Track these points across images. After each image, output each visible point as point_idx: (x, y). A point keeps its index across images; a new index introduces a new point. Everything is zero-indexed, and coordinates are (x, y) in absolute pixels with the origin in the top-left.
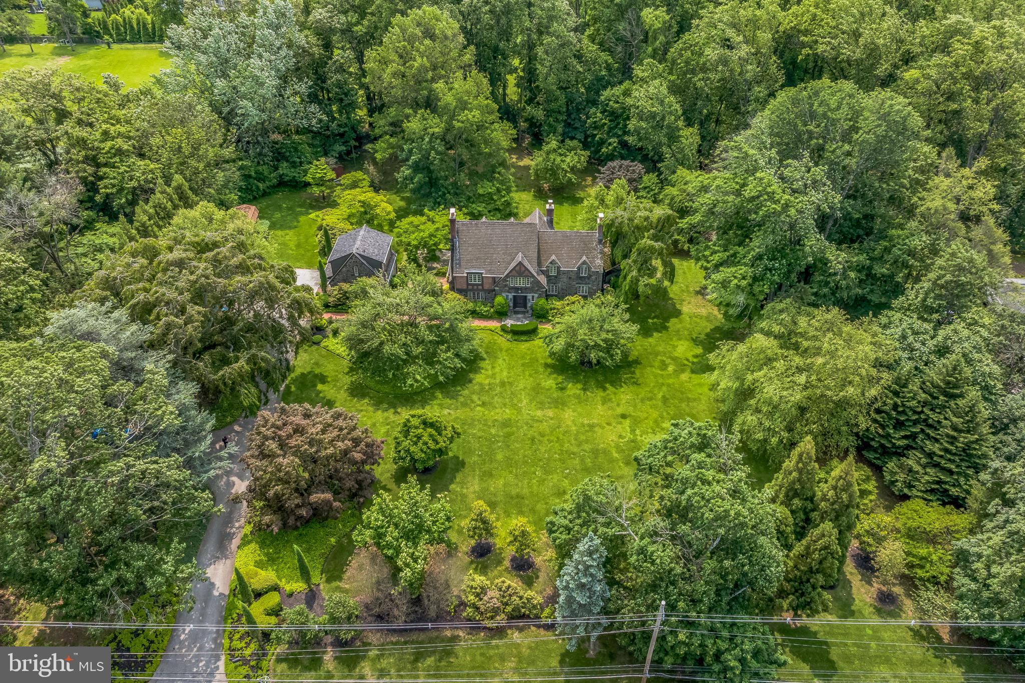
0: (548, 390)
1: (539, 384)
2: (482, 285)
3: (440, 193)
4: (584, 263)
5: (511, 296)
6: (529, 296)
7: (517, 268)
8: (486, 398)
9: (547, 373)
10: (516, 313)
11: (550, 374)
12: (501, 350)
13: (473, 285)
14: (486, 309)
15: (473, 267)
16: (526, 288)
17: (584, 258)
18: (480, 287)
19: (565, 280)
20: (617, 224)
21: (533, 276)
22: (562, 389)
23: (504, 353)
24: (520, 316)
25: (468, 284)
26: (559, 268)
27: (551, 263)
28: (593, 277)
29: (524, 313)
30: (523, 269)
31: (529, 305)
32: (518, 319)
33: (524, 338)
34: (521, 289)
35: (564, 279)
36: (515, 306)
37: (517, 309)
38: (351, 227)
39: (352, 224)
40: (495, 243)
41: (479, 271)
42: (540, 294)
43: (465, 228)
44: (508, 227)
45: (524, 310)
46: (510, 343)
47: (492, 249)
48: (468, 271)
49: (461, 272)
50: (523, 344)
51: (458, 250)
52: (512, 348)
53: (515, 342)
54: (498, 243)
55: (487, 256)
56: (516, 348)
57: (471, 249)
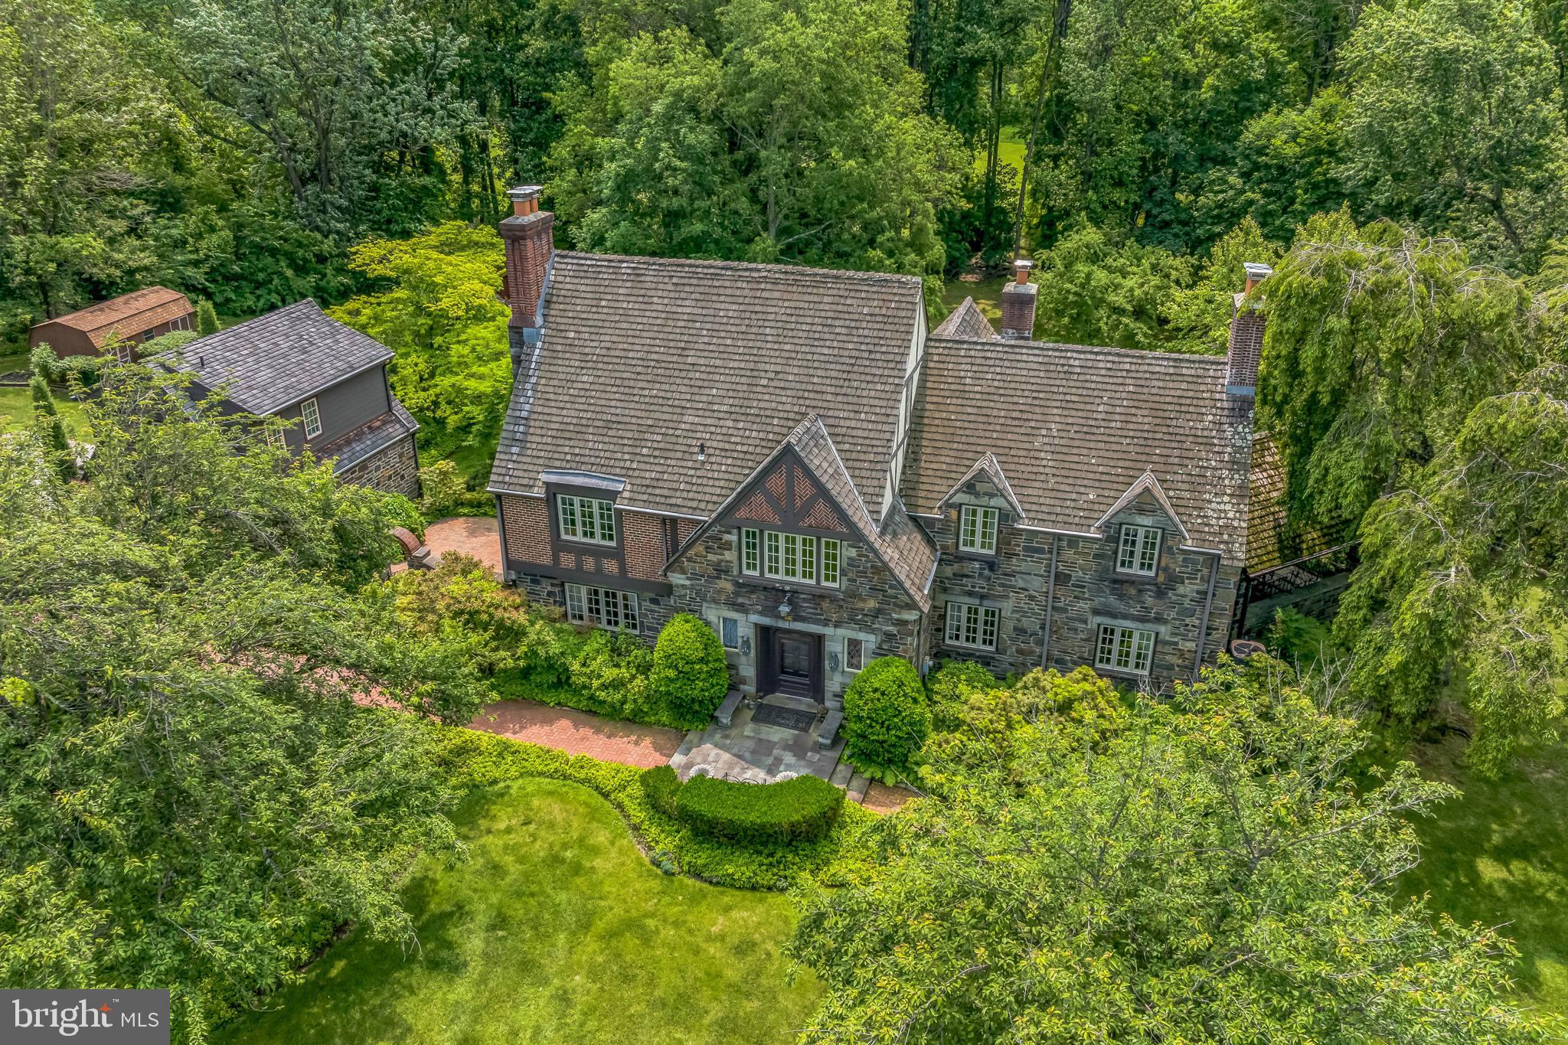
2: (618, 554)
4: (1145, 504)
5: (746, 626)
6: (836, 639)
7: (776, 483)
10: (767, 715)
12: (585, 924)
13: (581, 550)
14: (610, 674)
15: (578, 463)
16: (819, 597)
17: (1147, 479)
18: (611, 566)
19: (1036, 584)
20: (1352, 295)
21: (856, 536)
23: (590, 948)
24: (777, 734)
25: (559, 546)
26: (1007, 517)
27: (970, 488)
28: (1188, 589)
29: (804, 721)
30: (804, 489)
31: (833, 683)
32: (760, 754)
33: (739, 866)
34: (793, 595)
35: (1031, 575)
36: (768, 682)
37: (779, 698)
40: (702, 361)
41: (603, 485)
42: (890, 636)
43: (583, 288)
44: (777, 295)
45: (802, 708)
46: (655, 885)
47: (683, 389)
48: (553, 479)
49: (525, 481)
50: (727, 909)
51: (533, 380)
52: (650, 923)
53: (690, 881)
54: (718, 363)
55: (657, 415)
56: (676, 924)
57: (591, 379)
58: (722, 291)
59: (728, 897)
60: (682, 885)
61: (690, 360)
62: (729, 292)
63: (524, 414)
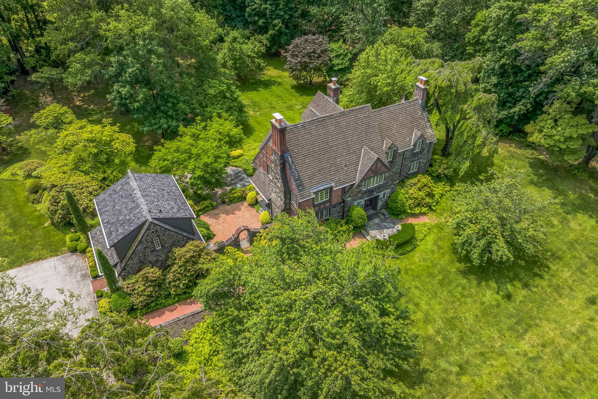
0: (498, 306)
1: (483, 303)
2: (330, 201)
3: (170, 105)
4: (420, 137)
5: (363, 202)
6: (381, 195)
7: (374, 167)
8: (455, 358)
9: (475, 283)
10: (369, 218)
11: (479, 284)
13: (320, 205)
15: (319, 183)
16: (380, 187)
17: (416, 132)
18: (328, 204)
19: (400, 162)
21: (389, 170)
22: (509, 297)
23: (407, 278)
25: (314, 206)
26: (396, 151)
29: (376, 215)
30: (379, 166)
31: (380, 204)
32: (380, 227)
34: (375, 189)
35: (399, 160)
37: (367, 213)
38: (88, 178)
39: (86, 173)
40: (333, 144)
41: (328, 186)
42: (393, 188)
43: (291, 136)
44: (341, 120)
45: (372, 213)
46: (398, 262)
47: (332, 153)
48: (315, 190)
49: (308, 195)
50: (414, 256)
51: (294, 167)
52: (408, 267)
53: (402, 256)
54: (337, 143)
55: (330, 162)
56: (412, 264)
57: (309, 160)
58: (328, 123)
59: (411, 254)
60: (402, 258)
61: (330, 145)
62: (329, 123)
63: (297, 178)
